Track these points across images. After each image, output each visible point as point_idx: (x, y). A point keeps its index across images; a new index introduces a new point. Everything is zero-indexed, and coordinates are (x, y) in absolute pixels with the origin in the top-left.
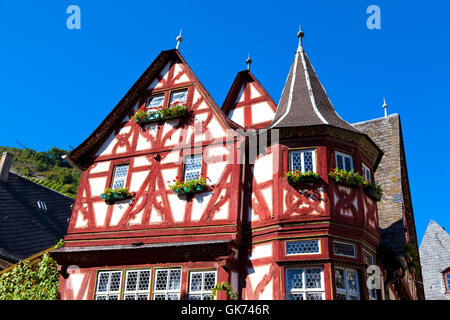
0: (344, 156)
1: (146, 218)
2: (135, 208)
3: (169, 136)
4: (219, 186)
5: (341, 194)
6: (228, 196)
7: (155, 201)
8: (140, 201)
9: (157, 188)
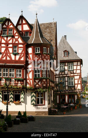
0: (45, 48)
1: (6, 58)
2: (3, 56)
3: (9, 40)
4: (21, 53)
5: (44, 56)
6: (23, 56)
7: (8, 55)
8: (4, 54)
9: (8, 52)
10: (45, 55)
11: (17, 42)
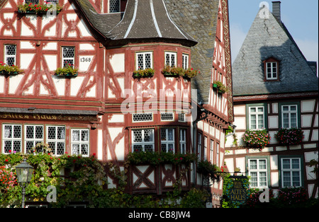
0: (170, 54)
2: (27, 83)
4: (88, 74)
5: (167, 82)
6: (94, 82)
7: (41, 79)
8: (30, 77)
9: (42, 69)
11: (73, 35)
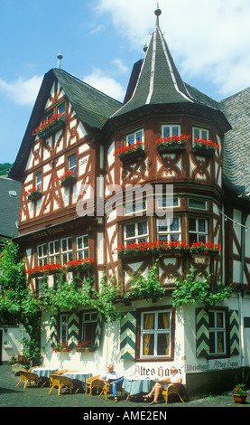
1: (52, 207)
2: (46, 203)
3: (58, 144)
4: (85, 175)
6: (90, 182)
7: (55, 195)
8: (48, 196)
9: (56, 184)
10: (173, 157)
11: (74, 141)
